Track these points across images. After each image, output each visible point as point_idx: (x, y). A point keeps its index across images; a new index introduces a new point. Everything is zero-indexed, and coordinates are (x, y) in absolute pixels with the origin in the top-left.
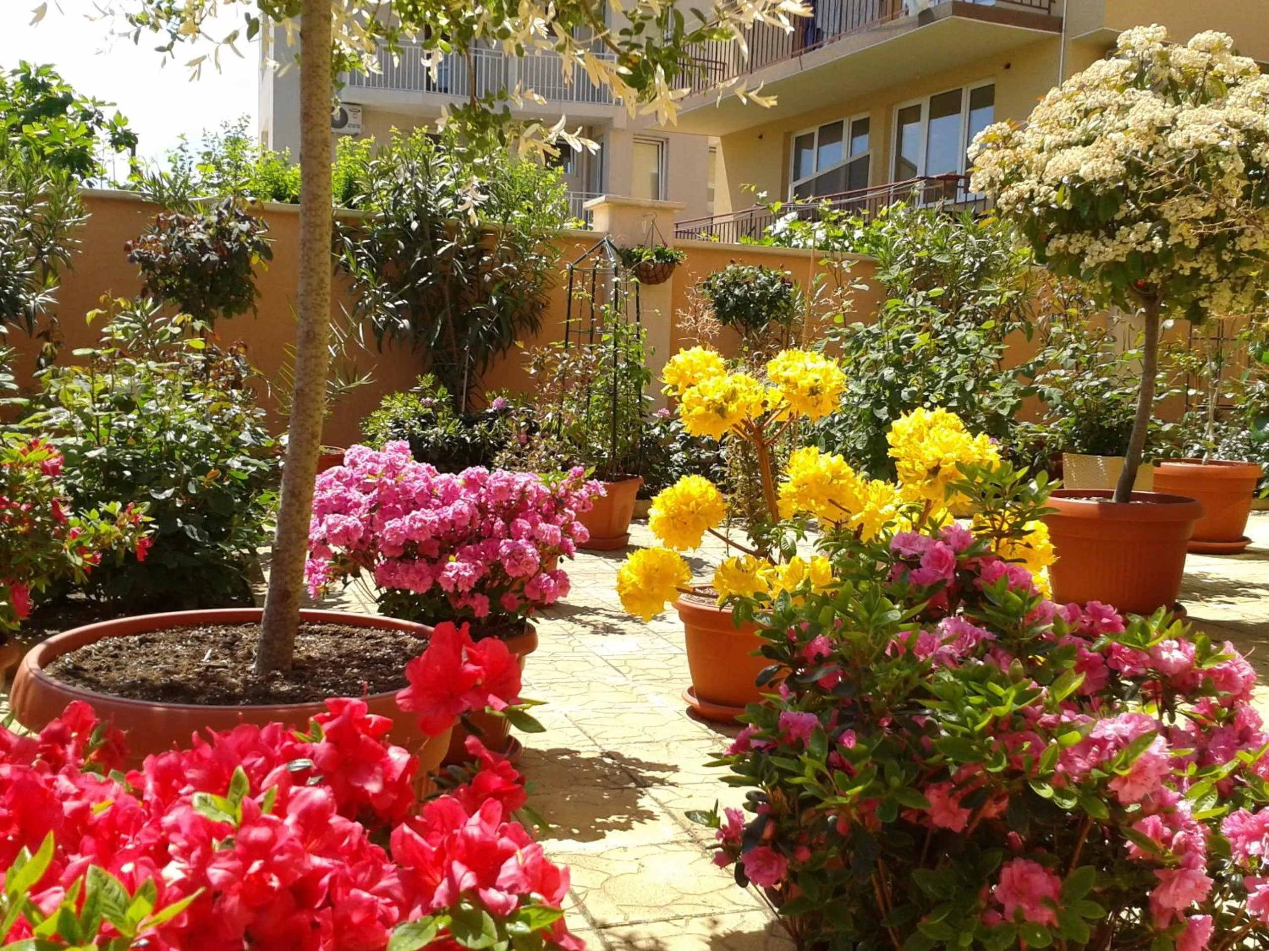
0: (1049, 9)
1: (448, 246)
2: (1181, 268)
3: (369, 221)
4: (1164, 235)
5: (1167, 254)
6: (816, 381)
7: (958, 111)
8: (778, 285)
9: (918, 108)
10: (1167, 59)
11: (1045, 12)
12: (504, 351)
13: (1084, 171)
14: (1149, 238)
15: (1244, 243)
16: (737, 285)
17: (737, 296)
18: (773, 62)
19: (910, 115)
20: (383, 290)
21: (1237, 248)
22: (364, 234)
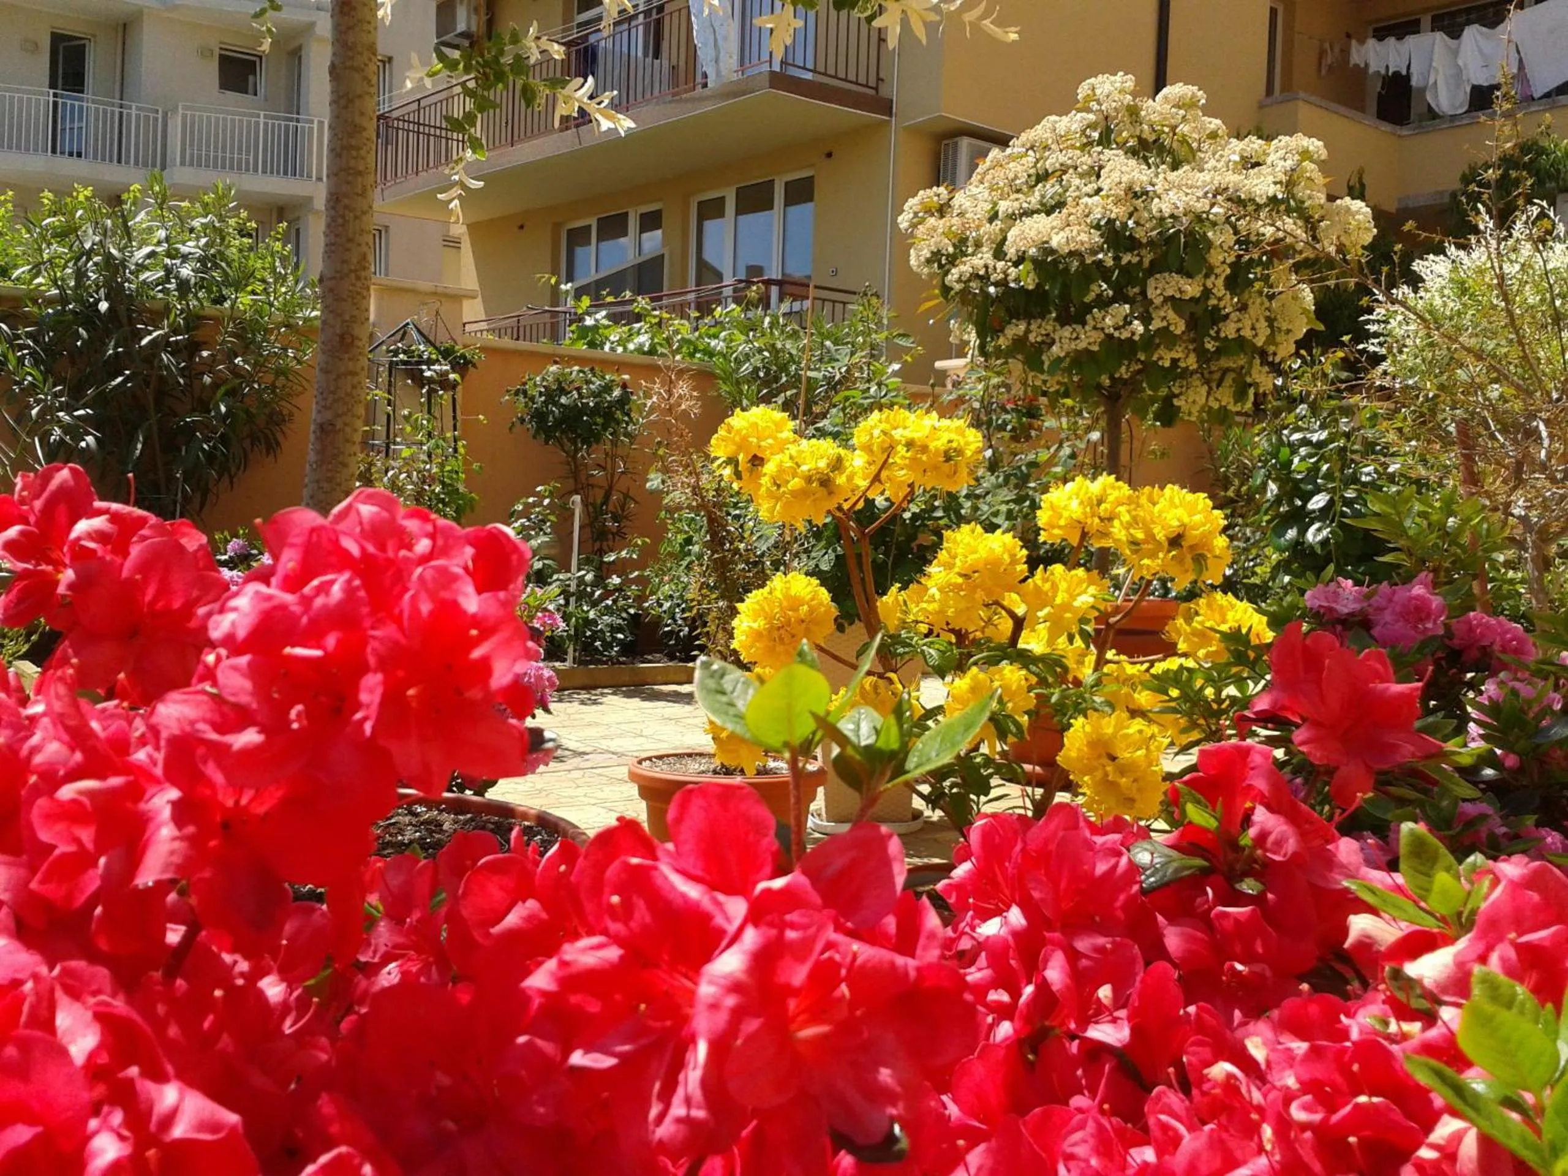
0: (876, 89)
1: (155, 334)
2: (1161, 358)
3: (35, 302)
4: (1146, 320)
5: (1149, 341)
6: (950, 441)
7: (771, 207)
8: (617, 392)
9: (721, 200)
10: (1137, 114)
11: (872, 92)
12: (231, 478)
13: (1057, 241)
14: (1127, 322)
15: (1229, 330)
16: (562, 391)
17: (562, 405)
18: (533, 136)
19: (712, 209)
20: (56, 395)
21: (1223, 335)
22: (27, 320)
